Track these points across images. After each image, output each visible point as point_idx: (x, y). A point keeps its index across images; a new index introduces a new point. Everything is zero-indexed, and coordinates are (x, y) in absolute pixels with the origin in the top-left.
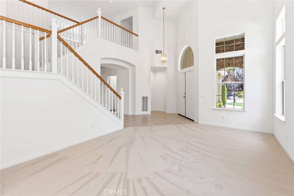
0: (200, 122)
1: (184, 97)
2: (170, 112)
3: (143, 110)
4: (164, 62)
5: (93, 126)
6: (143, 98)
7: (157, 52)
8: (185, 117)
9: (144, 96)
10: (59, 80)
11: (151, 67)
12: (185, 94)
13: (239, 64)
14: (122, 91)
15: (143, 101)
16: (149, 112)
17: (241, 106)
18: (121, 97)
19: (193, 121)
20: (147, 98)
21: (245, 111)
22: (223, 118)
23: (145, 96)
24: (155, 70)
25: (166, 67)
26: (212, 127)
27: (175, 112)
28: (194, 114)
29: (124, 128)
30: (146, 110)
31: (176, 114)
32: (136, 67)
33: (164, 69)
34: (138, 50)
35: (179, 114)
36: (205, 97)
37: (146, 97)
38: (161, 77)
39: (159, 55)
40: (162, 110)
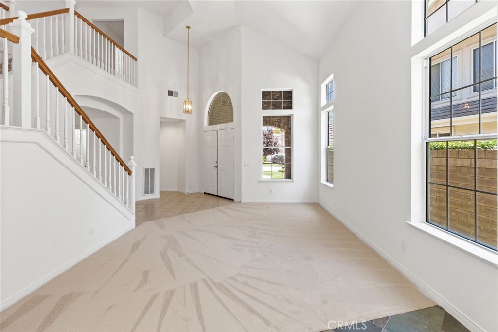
0: (243, 200)
1: (216, 167)
2: (190, 192)
3: (146, 192)
4: (188, 112)
5: (92, 229)
6: (147, 170)
7: (170, 93)
8: (218, 196)
9: (147, 167)
10: (36, 143)
11: (161, 118)
12: (218, 162)
13: (277, 123)
14: (132, 161)
15: (145, 177)
16: (156, 195)
17: (269, 174)
18: (131, 172)
19: (233, 200)
20: (153, 170)
21: (294, 181)
22: (271, 192)
23: (150, 167)
24: (164, 123)
25: (184, 119)
26: (262, 205)
27: (198, 191)
28: (234, 189)
29: (136, 226)
30: (152, 192)
31: (199, 193)
32: (134, 115)
33: (178, 123)
34: (136, 86)
35: (205, 193)
36: (249, 166)
37: (151, 169)
38: (171, 135)
39: (173, 98)
40: (175, 190)
